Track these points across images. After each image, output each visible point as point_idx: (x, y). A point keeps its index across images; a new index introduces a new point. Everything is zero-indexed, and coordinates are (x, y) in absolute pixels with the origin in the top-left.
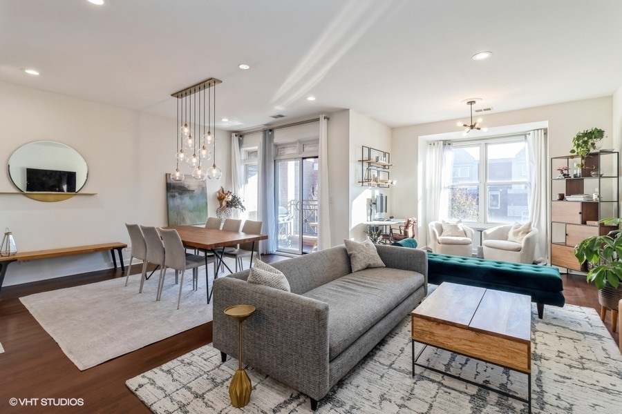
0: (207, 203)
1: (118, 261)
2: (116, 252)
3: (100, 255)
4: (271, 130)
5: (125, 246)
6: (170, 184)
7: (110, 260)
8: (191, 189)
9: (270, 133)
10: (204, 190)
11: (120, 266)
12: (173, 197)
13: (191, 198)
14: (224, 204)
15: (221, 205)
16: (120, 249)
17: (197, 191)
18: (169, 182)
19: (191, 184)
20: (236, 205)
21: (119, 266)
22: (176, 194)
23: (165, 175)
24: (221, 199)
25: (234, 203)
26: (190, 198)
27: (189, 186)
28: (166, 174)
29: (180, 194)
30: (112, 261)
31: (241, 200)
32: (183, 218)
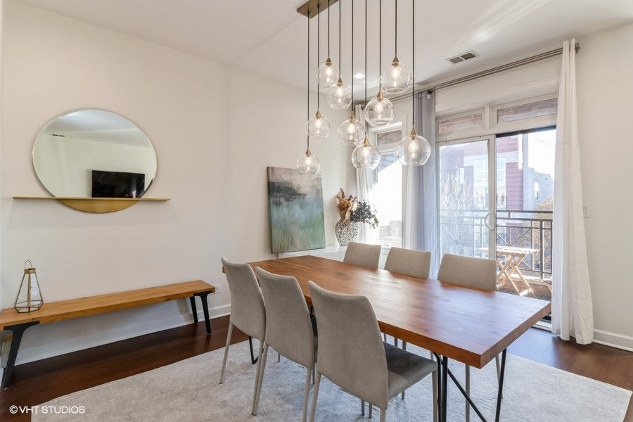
0: (323, 214)
1: (200, 311)
2: (198, 300)
3: (174, 305)
4: (430, 92)
5: (212, 291)
6: (273, 183)
7: (188, 311)
8: (302, 191)
9: (429, 96)
10: (319, 192)
11: (203, 319)
12: (278, 204)
13: (302, 206)
14: (348, 215)
15: (343, 217)
16: (204, 295)
17: (310, 197)
18: (272, 180)
19: (302, 184)
20: (364, 218)
21: (201, 319)
22: (282, 200)
23: (265, 169)
24: (343, 208)
25: (362, 214)
26: (300, 207)
27: (299, 188)
28: (268, 168)
29: (287, 200)
30: (192, 313)
31: (372, 210)
32: (292, 238)
